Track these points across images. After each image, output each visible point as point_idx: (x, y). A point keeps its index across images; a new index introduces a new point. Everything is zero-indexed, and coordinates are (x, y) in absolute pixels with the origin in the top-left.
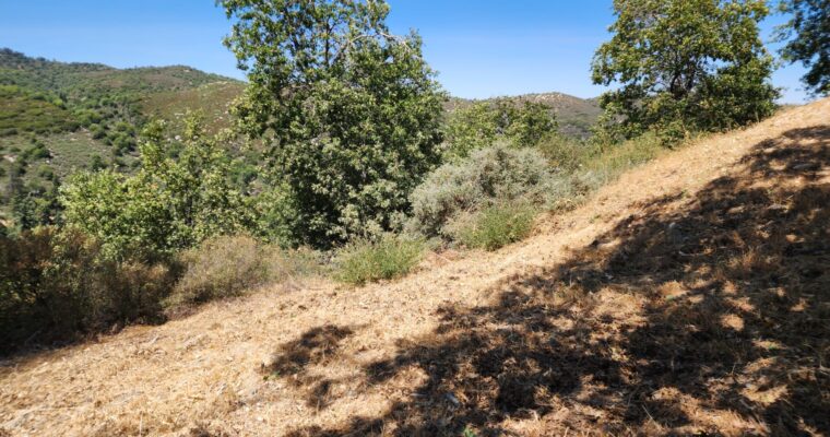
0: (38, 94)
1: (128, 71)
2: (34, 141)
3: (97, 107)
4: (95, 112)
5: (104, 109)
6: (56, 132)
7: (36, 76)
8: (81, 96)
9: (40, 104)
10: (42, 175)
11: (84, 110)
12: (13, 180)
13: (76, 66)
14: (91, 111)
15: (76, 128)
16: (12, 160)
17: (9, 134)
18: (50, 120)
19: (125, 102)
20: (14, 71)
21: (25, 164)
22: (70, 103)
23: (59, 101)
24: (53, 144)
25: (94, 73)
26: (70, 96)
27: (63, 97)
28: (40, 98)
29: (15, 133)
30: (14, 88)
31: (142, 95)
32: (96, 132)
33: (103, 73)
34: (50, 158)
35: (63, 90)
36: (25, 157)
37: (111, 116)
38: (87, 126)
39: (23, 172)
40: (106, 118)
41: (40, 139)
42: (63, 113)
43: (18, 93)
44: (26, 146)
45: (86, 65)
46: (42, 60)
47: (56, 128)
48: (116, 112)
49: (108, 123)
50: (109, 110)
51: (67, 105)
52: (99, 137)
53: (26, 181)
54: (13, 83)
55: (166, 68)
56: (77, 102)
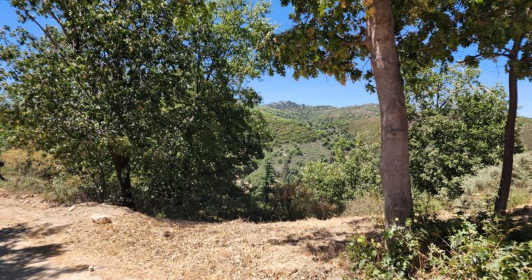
0: (300, 123)
1: (343, 109)
2: (296, 146)
3: (326, 129)
4: (324, 131)
5: (329, 130)
6: (306, 142)
7: (300, 114)
8: (319, 123)
9: (300, 128)
10: (298, 164)
11: (319, 131)
12: (285, 166)
13: (318, 107)
14: (323, 131)
15: (314, 140)
16: (285, 155)
17: (285, 143)
18: (304, 136)
19: (340, 126)
20: (291, 112)
21: (291, 158)
22: (313, 127)
23: (308, 126)
24: (304, 148)
25: (327, 111)
26: (314, 124)
27: (310, 124)
28: (301, 125)
29: (288, 142)
30: (289, 120)
31: (349, 122)
32: (324, 142)
33: (330, 111)
34: (302, 155)
35: (311, 120)
36: (291, 154)
37: (332, 134)
38: (320, 139)
39: (289, 162)
40: (329, 135)
41: (298, 145)
42: (310, 132)
43: (291, 123)
44: (292, 149)
45: (323, 107)
46: (304, 105)
47: (306, 140)
48: (335, 132)
49: (330, 137)
50: (331, 130)
51: (312, 128)
52: (325, 145)
53: (291, 166)
54: (290, 118)
55: (364, 106)
56: (317, 126)
